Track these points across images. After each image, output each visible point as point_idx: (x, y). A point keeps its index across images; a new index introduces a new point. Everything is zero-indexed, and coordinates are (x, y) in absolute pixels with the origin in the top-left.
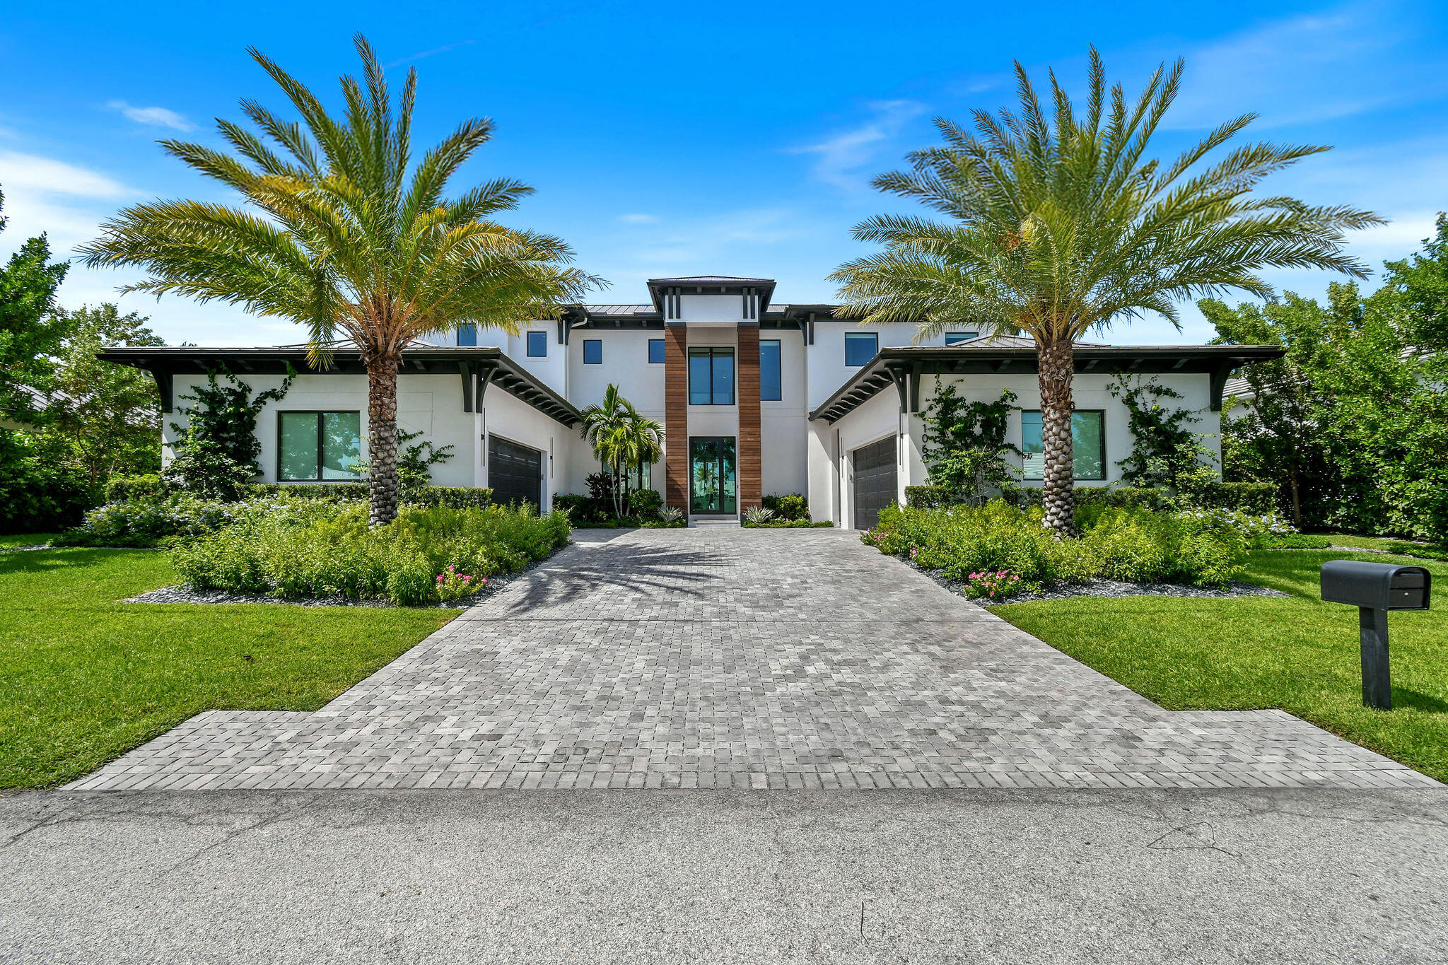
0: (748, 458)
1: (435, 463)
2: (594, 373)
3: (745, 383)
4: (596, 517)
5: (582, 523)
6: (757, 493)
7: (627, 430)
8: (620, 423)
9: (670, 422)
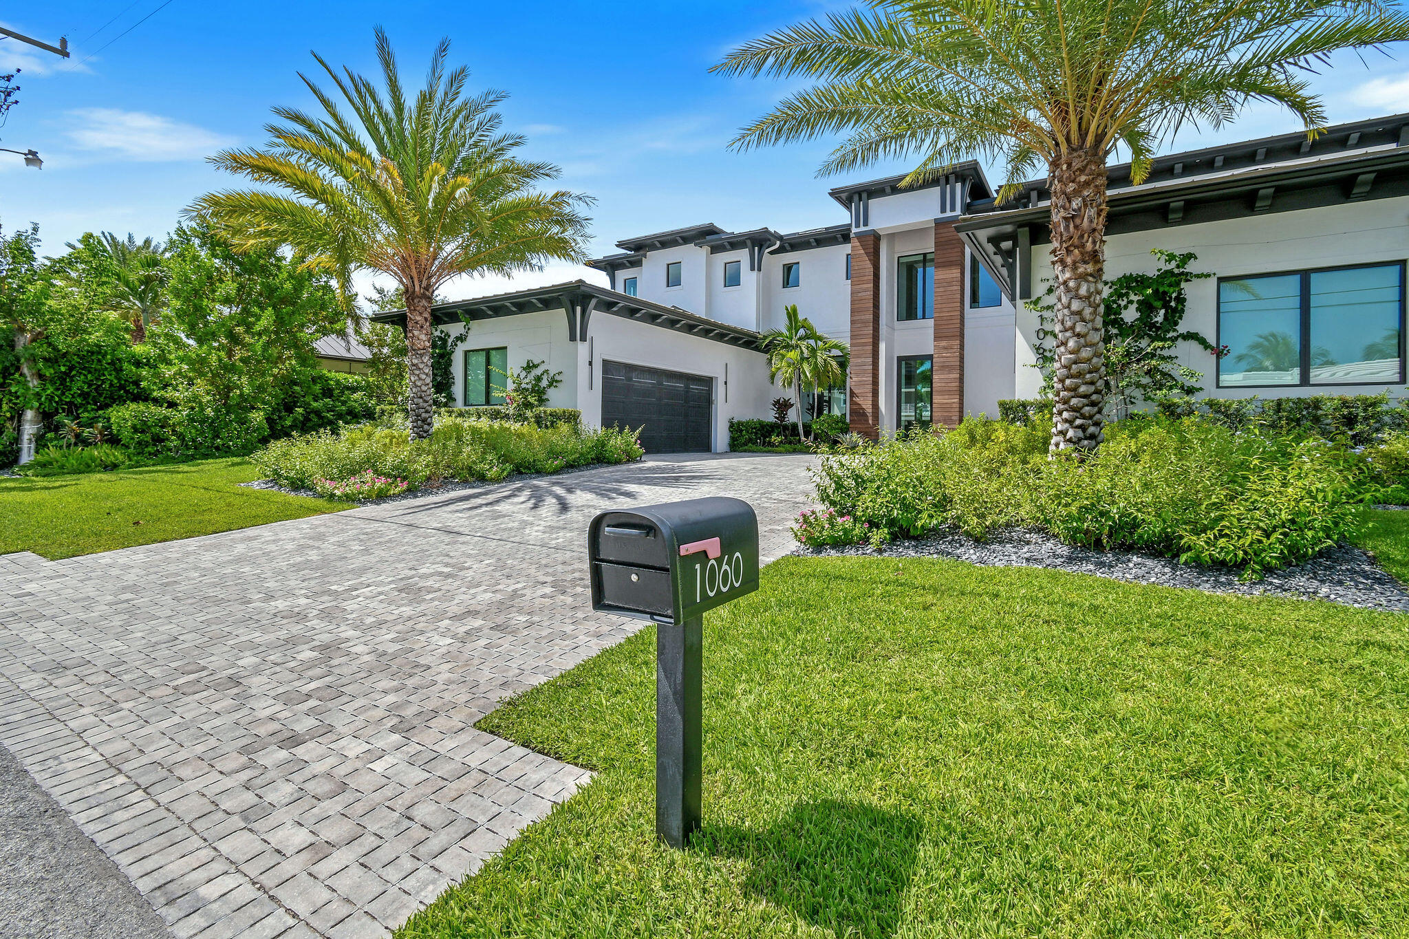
1: (552, 388)
2: (790, 297)
3: (942, 289)
4: (769, 442)
5: (754, 447)
6: (954, 418)
7: (802, 352)
8: (797, 346)
9: (854, 341)
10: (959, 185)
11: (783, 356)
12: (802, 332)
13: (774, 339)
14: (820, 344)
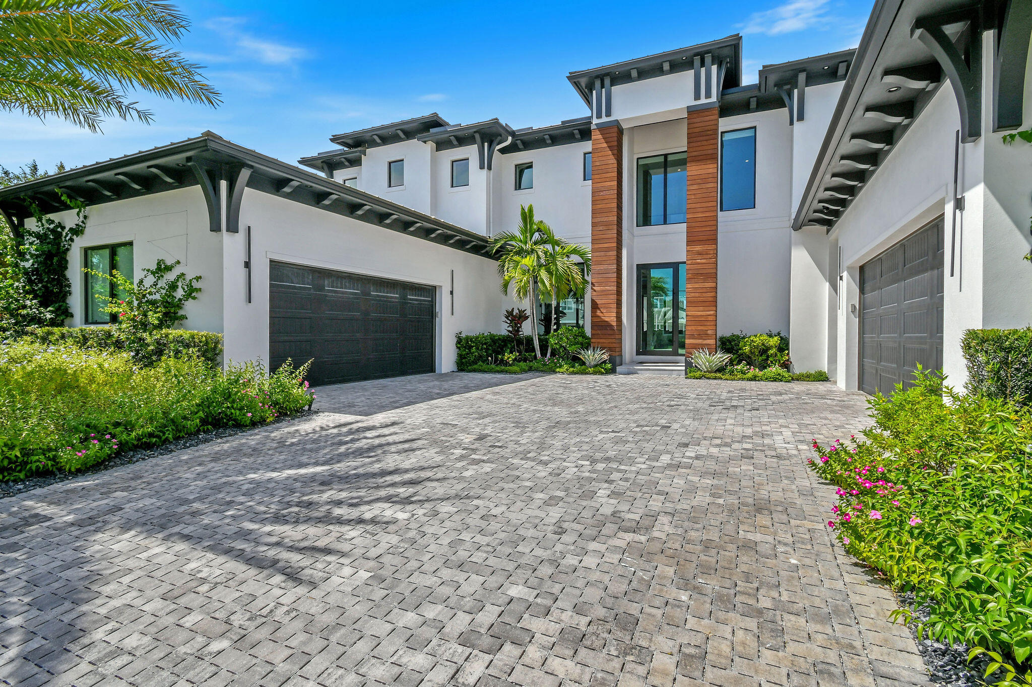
0: (697, 286)
1: (190, 300)
2: (524, 199)
3: (695, 187)
4: (502, 360)
5: (485, 366)
6: (709, 332)
7: (538, 257)
8: (533, 251)
9: (596, 246)
10: (714, 68)
11: (517, 263)
12: (536, 236)
13: (505, 244)
14: (558, 249)
